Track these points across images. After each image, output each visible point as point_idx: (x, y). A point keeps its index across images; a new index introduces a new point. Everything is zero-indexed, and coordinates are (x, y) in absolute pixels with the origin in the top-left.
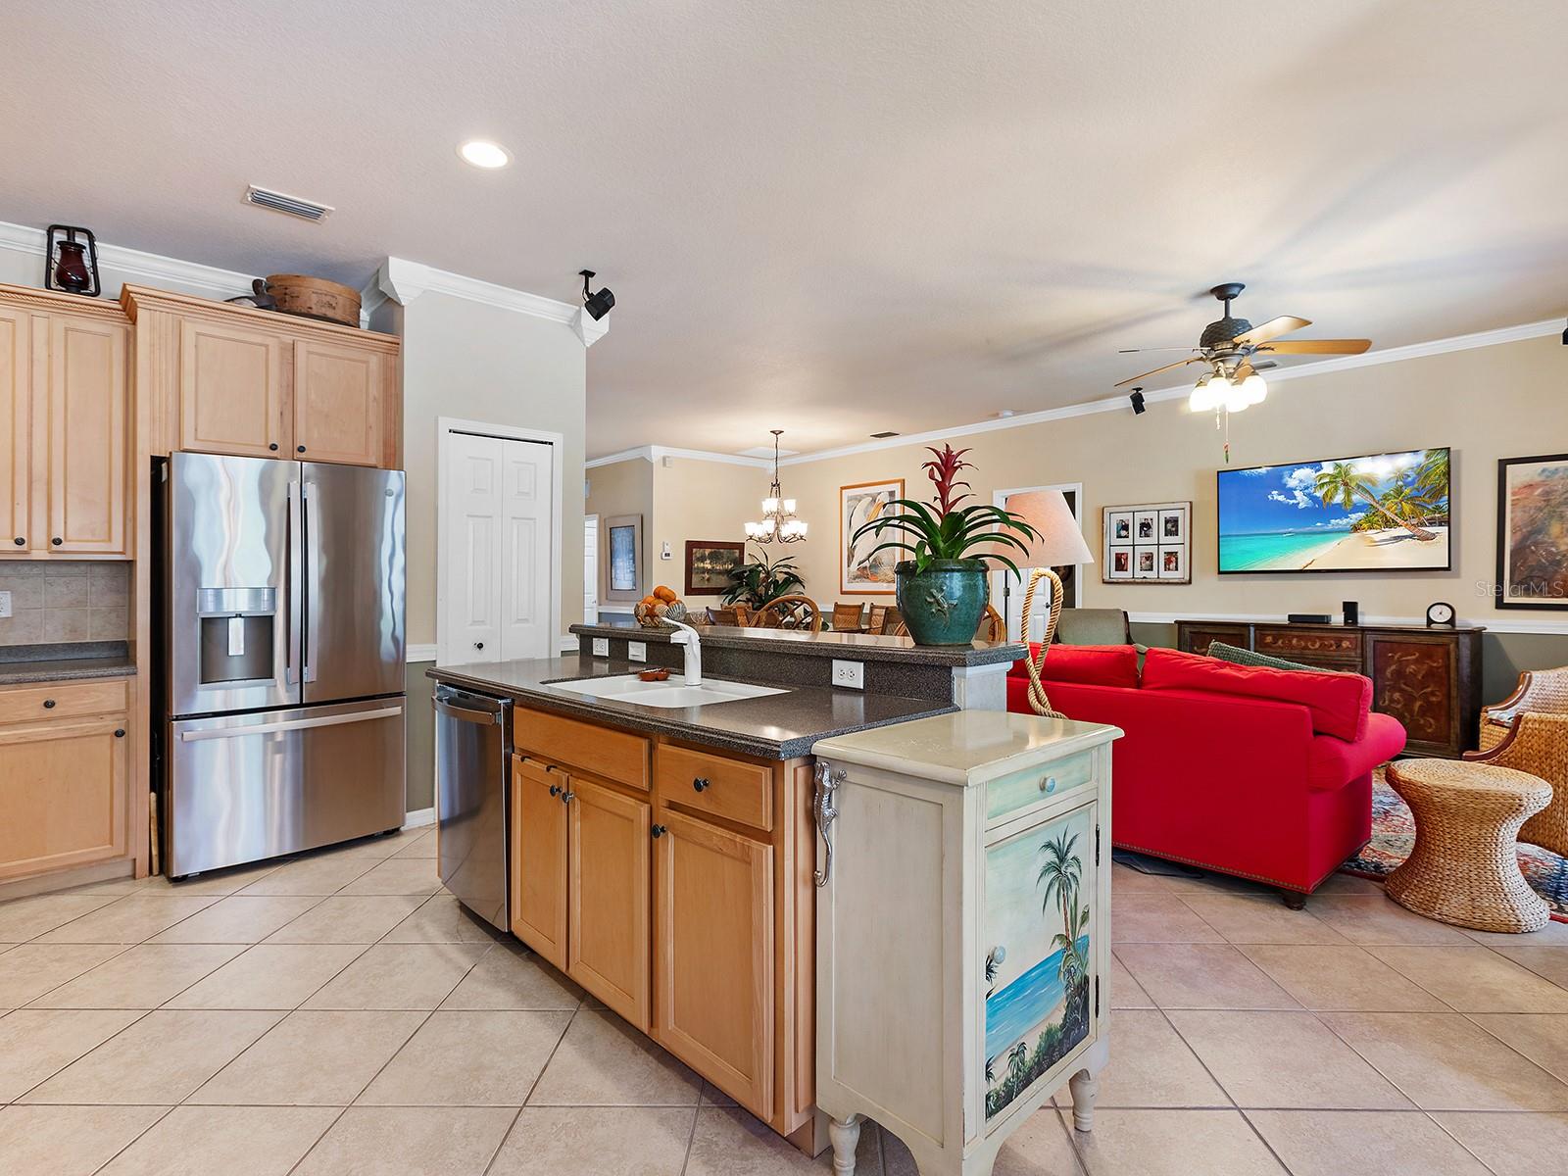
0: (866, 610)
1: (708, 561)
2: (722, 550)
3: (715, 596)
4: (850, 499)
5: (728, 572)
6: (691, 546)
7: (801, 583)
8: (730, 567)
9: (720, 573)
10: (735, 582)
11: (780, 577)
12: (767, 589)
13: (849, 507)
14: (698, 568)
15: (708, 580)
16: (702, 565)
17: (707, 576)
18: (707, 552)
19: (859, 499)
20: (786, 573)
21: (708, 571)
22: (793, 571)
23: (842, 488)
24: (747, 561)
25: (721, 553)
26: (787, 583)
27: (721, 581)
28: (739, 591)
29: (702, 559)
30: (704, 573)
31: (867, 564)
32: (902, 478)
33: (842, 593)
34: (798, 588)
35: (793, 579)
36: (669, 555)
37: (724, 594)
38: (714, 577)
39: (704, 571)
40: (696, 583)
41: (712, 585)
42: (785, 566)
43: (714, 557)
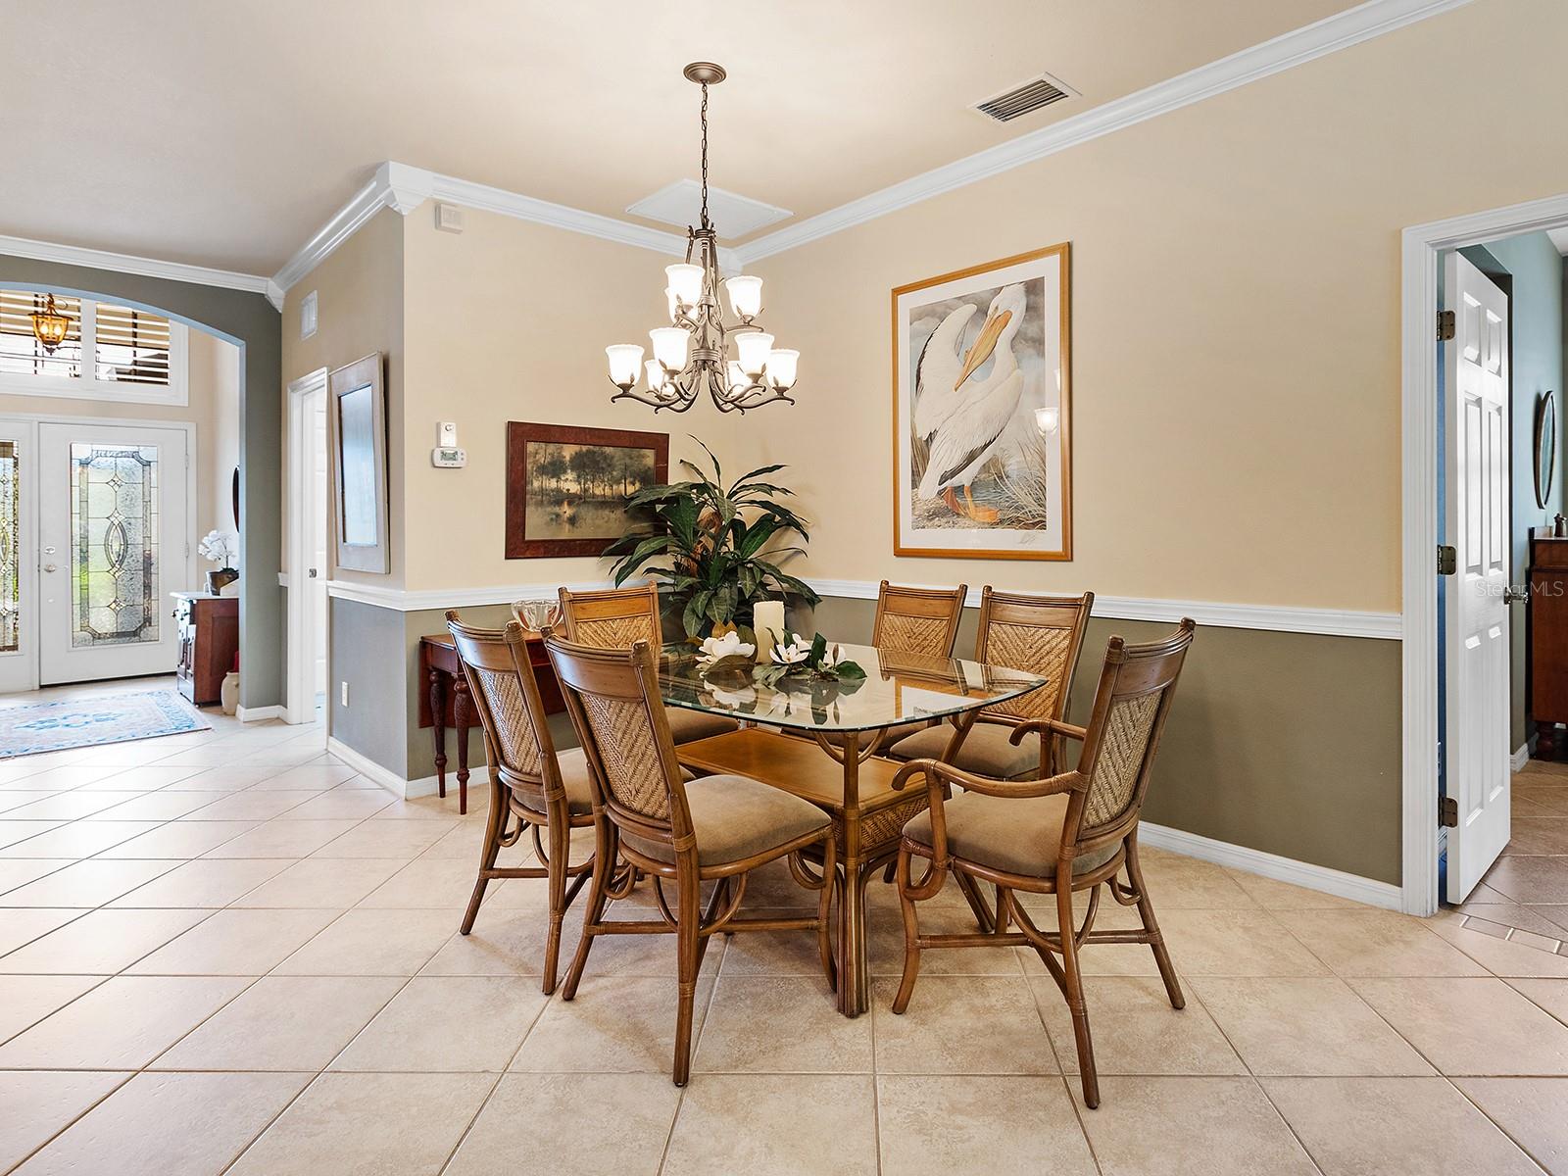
0: (974, 599)
1: (570, 475)
2: (608, 450)
3: (594, 560)
4: (918, 315)
5: (624, 501)
6: (519, 435)
7: (798, 526)
8: (631, 489)
9: (604, 503)
10: (642, 526)
11: (750, 515)
12: (719, 540)
13: (912, 338)
14: (542, 491)
15: (572, 520)
16: (553, 484)
17: (567, 511)
18: (569, 451)
19: (938, 313)
20: (765, 504)
21: (571, 499)
22: (777, 498)
23: (897, 292)
24: (677, 477)
25: (605, 457)
26: (765, 527)
27: (611, 525)
28: (642, 549)
29: (555, 469)
30: (559, 503)
31: (965, 478)
32: (1063, 240)
33: (900, 553)
34: (792, 538)
35: (779, 520)
36: (453, 457)
37: (611, 553)
38: (588, 514)
39: (560, 498)
40: (537, 526)
41: (584, 532)
42: (761, 487)
43: (585, 466)
